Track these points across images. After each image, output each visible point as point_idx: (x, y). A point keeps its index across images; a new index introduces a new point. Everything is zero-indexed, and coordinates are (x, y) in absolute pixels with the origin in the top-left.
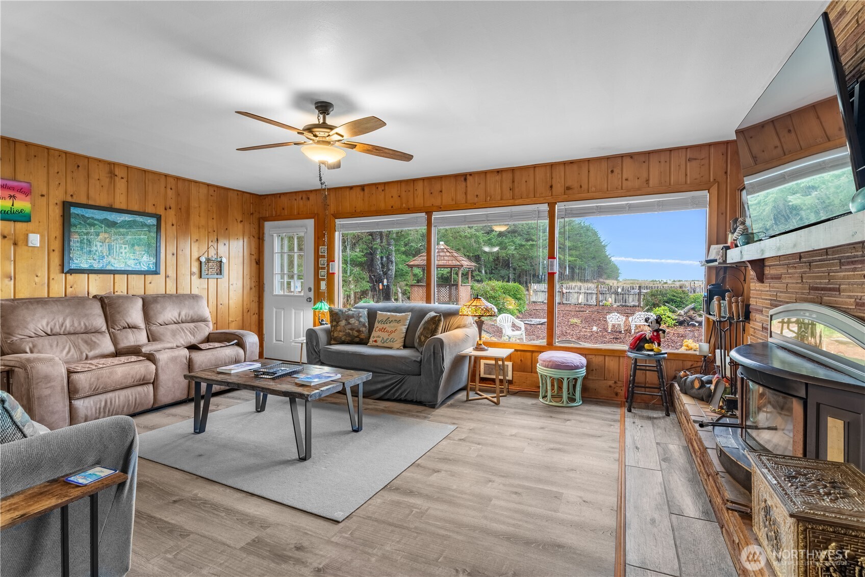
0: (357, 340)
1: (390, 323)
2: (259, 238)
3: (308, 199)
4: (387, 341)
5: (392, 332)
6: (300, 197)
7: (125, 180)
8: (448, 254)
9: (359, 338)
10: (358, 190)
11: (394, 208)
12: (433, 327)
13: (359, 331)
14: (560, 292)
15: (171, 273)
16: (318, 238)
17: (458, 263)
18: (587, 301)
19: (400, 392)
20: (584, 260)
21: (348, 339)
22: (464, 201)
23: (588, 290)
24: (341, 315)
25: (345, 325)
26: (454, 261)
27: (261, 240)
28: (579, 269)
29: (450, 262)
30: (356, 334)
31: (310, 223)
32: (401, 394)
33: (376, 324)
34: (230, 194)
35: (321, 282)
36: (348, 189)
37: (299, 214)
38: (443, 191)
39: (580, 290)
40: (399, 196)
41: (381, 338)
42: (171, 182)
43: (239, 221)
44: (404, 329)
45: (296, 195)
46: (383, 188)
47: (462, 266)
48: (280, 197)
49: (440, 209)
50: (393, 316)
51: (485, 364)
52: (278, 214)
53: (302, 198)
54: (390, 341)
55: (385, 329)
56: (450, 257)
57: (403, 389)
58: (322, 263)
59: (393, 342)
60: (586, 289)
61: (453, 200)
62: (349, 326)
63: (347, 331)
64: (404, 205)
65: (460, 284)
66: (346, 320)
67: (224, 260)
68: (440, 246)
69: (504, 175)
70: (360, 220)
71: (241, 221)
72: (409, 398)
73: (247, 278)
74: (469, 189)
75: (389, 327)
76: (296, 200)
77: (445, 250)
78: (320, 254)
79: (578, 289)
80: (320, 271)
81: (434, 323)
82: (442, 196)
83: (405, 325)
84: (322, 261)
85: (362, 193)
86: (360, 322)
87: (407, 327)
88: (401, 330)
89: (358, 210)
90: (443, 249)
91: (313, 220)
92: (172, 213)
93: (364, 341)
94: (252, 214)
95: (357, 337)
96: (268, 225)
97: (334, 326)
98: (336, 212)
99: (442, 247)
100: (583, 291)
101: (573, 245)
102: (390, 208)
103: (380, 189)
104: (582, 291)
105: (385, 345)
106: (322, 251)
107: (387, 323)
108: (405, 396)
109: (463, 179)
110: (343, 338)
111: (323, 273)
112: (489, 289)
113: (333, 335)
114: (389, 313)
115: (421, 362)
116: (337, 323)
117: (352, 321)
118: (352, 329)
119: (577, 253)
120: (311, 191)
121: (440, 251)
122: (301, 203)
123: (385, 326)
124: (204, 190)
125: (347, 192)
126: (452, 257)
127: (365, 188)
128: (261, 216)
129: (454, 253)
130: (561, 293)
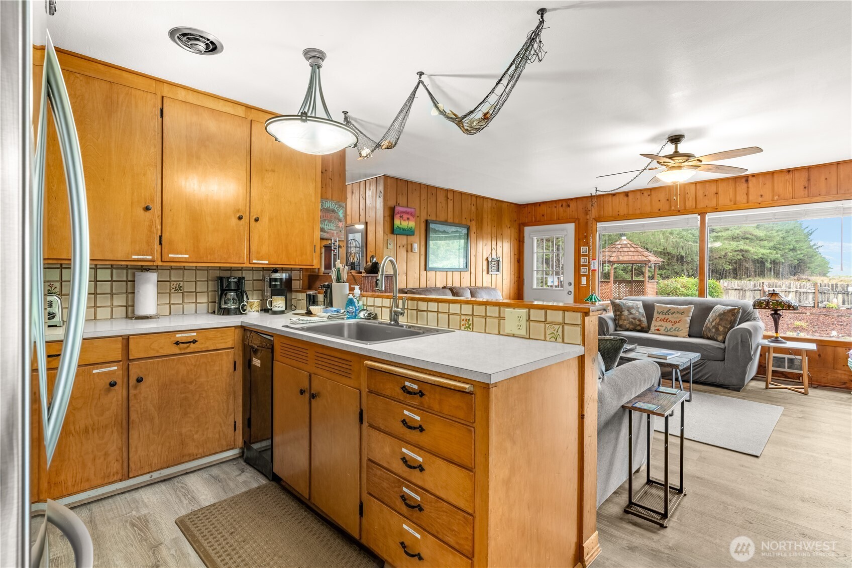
0: (639, 328)
1: (672, 314)
2: (519, 241)
3: (569, 206)
4: (671, 331)
5: (675, 322)
6: (560, 205)
7: (452, 201)
8: (632, 249)
9: (640, 326)
10: (622, 196)
11: (661, 210)
12: (732, 318)
13: (640, 320)
14: (760, 290)
15: (473, 270)
16: (579, 240)
17: (645, 259)
18: (800, 301)
19: (700, 374)
20: (779, 252)
21: (631, 327)
22: (745, 201)
23: (800, 288)
24: (622, 306)
25: (628, 315)
26: (640, 257)
27: (521, 243)
28: (771, 263)
29: (636, 258)
30: (638, 323)
31: (571, 227)
32: (702, 376)
33: (655, 315)
34: (505, 205)
35: (582, 277)
36: (611, 196)
37: (559, 219)
38: (719, 193)
39: (790, 288)
40: (668, 200)
41: (664, 328)
42: (474, 198)
43: (508, 227)
44: (688, 319)
45: (556, 203)
46: (649, 193)
47: (650, 261)
48: (540, 205)
49: (716, 210)
50: (674, 308)
51: (774, 357)
52: (538, 219)
53: (562, 206)
54: (675, 330)
55: (667, 320)
56: (635, 253)
57: (703, 372)
58: (583, 261)
59: (678, 331)
60: (798, 287)
61: (731, 201)
62: (631, 316)
63: (631, 320)
64: (673, 208)
65: (647, 281)
66: (628, 310)
67: (501, 260)
68: (623, 241)
69: (797, 174)
70: (624, 223)
71: (510, 227)
72: (711, 380)
73: (512, 273)
74: (751, 190)
75: (672, 317)
76: (556, 207)
77: (629, 246)
78: (582, 253)
79: (786, 287)
80: (581, 268)
81: (733, 315)
82: (718, 198)
83: (689, 317)
84: (583, 260)
85: (626, 198)
86: (639, 312)
87: (690, 318)
88: (686, 320)
89: (621, 213)
90: (626, 244)
91: (574, 224)
92: (474, 223)
93: (645, 329)
94: (515, 221)
95: (639, 325)
96: (527, 230)
97: (618, 315)
98: (597, 217)
99: (625, 242)
100: (793, 289)
101: (766, 235)
102: (657, 211)
103: (646, 194)
104: (791, 290)
105: (669, 333)
106: (583, 250)
107: (668, 314)
108: (705, 379)
109: (743, 180)
110: (628, 326)
111: (584, 270)
112: (679, 286)
113: (618, 323)
114: (669, 306)
115: (725, 349)
116: (621, 312)
117: (633, 311)
118: (634, 319)
119: (772, 244)
120: (572, 199)
121: (623, 246)
122: (561, 210)
123: (667, 317)
124: (489, 204)
125: (610, 198)
126: (637, 253)
127: (629, 194)
128: (521, 222)
129: (639, 249)
130: (762, 292)
